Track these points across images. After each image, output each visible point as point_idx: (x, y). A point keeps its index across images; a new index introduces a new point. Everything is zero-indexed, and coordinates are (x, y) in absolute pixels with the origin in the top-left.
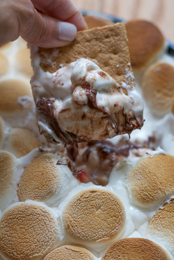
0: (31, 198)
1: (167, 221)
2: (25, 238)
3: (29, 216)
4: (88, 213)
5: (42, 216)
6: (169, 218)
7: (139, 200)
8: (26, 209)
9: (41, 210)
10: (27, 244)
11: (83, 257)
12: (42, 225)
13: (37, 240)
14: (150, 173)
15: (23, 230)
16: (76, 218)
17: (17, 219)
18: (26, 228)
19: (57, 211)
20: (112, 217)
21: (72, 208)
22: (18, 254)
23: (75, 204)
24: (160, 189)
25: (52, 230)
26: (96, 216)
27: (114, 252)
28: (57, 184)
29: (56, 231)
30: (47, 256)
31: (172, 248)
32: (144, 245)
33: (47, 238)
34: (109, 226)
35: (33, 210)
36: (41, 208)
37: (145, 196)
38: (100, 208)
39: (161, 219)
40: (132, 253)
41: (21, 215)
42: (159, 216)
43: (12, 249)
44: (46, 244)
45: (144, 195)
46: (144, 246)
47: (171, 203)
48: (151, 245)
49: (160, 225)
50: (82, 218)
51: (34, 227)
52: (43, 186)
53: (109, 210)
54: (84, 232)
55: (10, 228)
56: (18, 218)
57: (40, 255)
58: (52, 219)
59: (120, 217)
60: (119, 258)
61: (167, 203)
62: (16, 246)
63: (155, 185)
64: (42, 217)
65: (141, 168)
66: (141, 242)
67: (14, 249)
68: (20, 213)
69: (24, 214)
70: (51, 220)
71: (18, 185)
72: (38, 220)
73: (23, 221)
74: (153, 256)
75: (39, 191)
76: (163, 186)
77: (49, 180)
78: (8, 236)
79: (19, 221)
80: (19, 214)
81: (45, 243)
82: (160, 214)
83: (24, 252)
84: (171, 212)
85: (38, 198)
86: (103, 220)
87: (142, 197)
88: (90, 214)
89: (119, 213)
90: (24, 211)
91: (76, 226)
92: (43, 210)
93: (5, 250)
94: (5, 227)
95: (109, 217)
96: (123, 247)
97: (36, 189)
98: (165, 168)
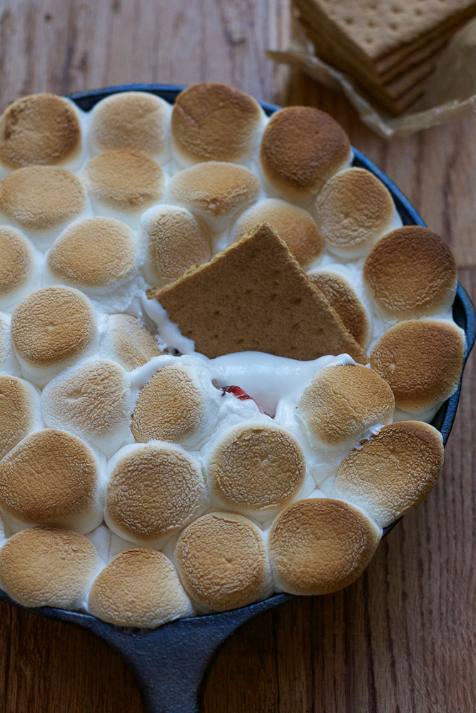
0: (157, 437)
1: (367, 469)
2: (154, 501)
3: (158, 466)
4: (248, 465)
5: (179, 466)
6: (370, 464)
7: (322, 437)
8: (154, 456)
9: (176, 456)
10: (157, 511)
11: (242, 531)
12: (180, 481)
13: (173, 504)
14: (335, 393)
15: (150, 488)
16: (230, 473)
17: (139, 471)
18: (154, 486)
19: (200, 458)
20: (285, 472)
21: (224, 456)
22: (143, 526)
23: (229, 450)
24: (354, 417)
25: (195, 489)
26: (260, 470)
27: (290, 522)
28: (201, 415)
29: (201, 489)
30: (186, 530)
31: (376, 512)
32: (336, 510)
33: (187, 500)
34: (279, 486)
35: (165, 457)
36: (176, 454)
37: (332, 431)
38: (266, 457)
39: (358, 467)
40: (318, 522)
41: (146, 466)
42: (355, 461)
43: (135, 519)
44: (186, 509)
45: (330, 430)
46: (335, 513)
47: (373, 441)
48: (346, 509)
49: (357, 476)
50: (239, 472)
51: (168, 484)
52: (178, 419)
53: (281, 460)
54: (242, 495)
55: (130, 485)
56: (141, 469)
57: (178, 527)
58: (194, 471)
59: (297, 472)
60: (298, 531)
61: (366, 440)
62: (141, 513)
63: (345, 412)
64: (179, 468)
65: (321, 388)
66: (329, 505)
67: (137, 519)
68: (144, 461)
69: (151, 463)
70: (192, 472)
71: (132, 416)
72: (172, 473)
73: (149, 475)
74: (350, 528)
75: (172, 427)
76: (359, 413)
77: (187, 408)
78: (127, 499)
79: (143, 475)
80: (144, 464)
81: (184, 508)
82: (355, 458)
83: (153, 523)
84: (373, 455)
85: (170, 437)
86: (271, 476)
87: (327, 432)
88: (252, 466)
89: (297, 465)
90: (151, 459)
91: (230, 485)
92: (180, 457)
93: (123, 520)
94: (121, 485)
95: (280, 471)
96: (303, 514)
97: (166, 424)
98: (357, 385)
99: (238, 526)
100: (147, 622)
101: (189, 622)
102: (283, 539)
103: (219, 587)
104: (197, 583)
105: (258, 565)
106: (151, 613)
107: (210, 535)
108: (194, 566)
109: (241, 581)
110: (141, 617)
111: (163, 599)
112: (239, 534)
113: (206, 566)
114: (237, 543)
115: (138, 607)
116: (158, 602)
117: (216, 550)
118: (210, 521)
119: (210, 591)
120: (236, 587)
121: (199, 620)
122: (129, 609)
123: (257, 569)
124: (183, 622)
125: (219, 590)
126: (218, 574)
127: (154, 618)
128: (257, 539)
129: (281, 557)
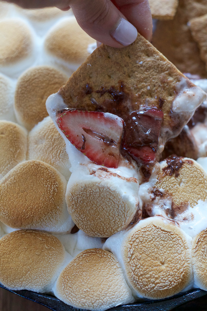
99: (171, 235)
100: (97, 307)
101: (128, 307)
102: (203, 250)
103: (154, 285)
104: (137, 280)
105: (184, 270)
106: (100, 300)
107: (150, 241)
108: (136, 266)
109: (171, 282)
110: (93, 304)
111: (110, 290)
112: (171, 242)
113: (145, 267)
114: (169, 249)
115: (90, 295)
116: (106, 292)
117: (153, 254)
118: (150, 229)
119: (147, 287)
120: (166, 286)
121: (136, 307)
122: (84, 296)
123: (183, 273)
124: (124, 307)
125: (154, 287)
126: (154, 275)
127: (102, 304)
128: (185, 247)
129: (201, 263)
